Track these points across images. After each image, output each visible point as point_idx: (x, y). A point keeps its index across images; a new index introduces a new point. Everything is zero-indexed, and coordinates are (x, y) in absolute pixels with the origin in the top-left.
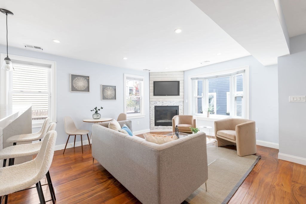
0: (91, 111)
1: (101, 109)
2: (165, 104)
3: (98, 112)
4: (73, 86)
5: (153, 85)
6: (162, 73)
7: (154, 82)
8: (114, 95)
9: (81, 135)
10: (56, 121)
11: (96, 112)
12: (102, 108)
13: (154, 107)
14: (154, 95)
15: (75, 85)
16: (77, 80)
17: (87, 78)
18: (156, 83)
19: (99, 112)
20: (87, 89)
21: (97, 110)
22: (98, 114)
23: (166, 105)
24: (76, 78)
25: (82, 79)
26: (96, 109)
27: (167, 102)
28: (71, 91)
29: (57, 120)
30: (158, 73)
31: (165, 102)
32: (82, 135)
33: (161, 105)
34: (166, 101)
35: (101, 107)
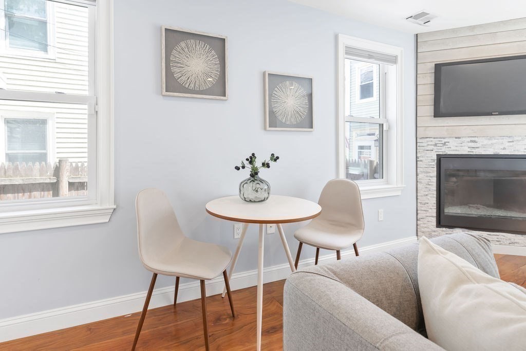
0: (237, 168)
1: (272, 163)
2: (484, 146)
3: (260, 175)
4: (173, 74)
5: (430, 79)
6: (472, 28)
7: (438, 68)
8: (305, 112)
9: (202, 282)
10: (115, 207)
11: (254, 174)
12: (275, 159)
13: (435, 158)
14: (437, 114)
15: (177, 70)
16: (186, 50)
17: (219, 45)
18: (443, 68)
19: (263, 173)
20: (220, 88)
21: (258, 163)
22: (262, 181)
23: (490, 151)
24: (183, 44)
25: (199, 46)
26: (251, 162)
27: (494, 141)
28: (164, 93)
29: (115, 202)
30: (454, 31)
31: (482, 141)
32: (206, 282)
33: (464, 150)
34: (490, 138)
35: (273, 155)
